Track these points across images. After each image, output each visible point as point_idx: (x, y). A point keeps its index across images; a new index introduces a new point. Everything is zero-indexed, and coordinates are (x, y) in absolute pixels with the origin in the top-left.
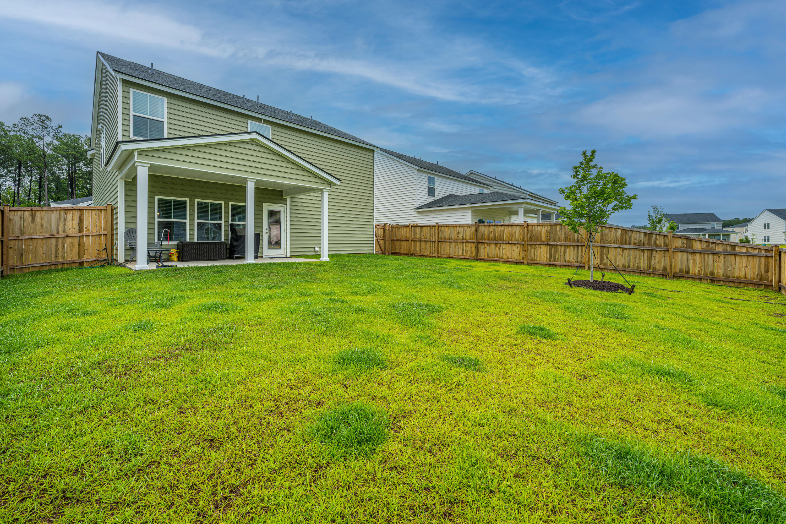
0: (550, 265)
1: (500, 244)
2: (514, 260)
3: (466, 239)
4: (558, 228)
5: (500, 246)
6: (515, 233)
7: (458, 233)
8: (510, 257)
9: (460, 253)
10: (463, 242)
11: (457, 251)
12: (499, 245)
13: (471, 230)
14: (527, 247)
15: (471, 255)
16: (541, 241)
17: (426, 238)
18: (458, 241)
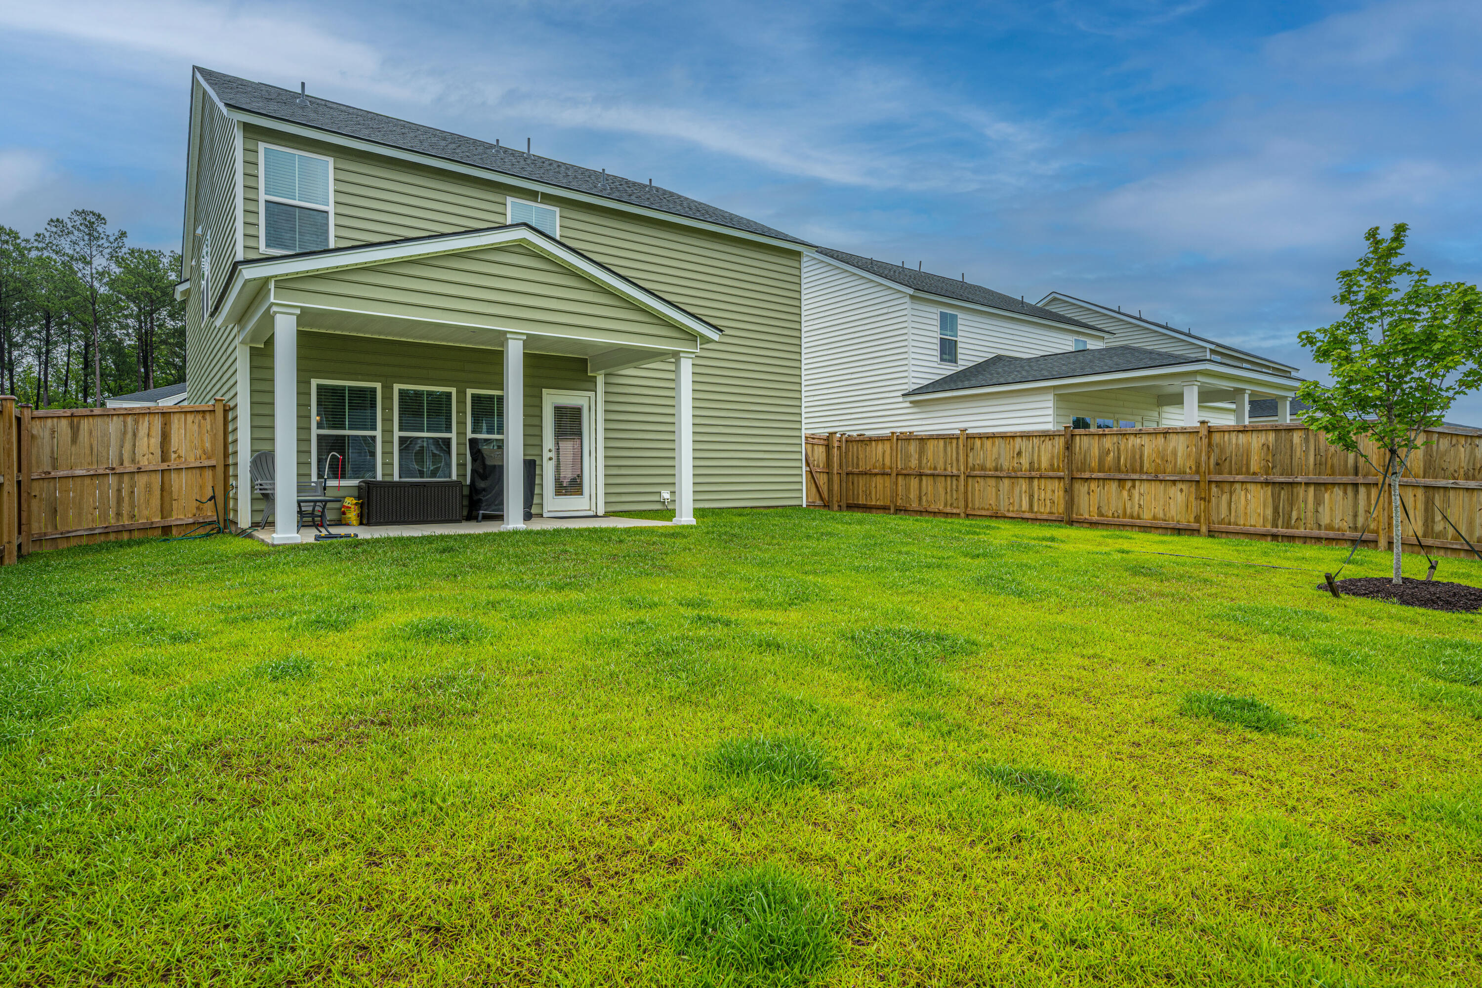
0: (1275, 537)
1: (1134, 480)
2: (1172, 524)
3: (1039, 469)
4: (1297, 437)
5: (1134, 487)
6: (1175, 453)
7: (1019, 454)
8: (1161, 515)
9: (1025, 506)
10: (1031, 478)
11: (1017, 499)
12: (1129, 484)
13: (1053, 446)
14: (1210, 490)
15: (1054, 510)
16: (1248, 472)
17: (935, 469)
18: (1019, 474)
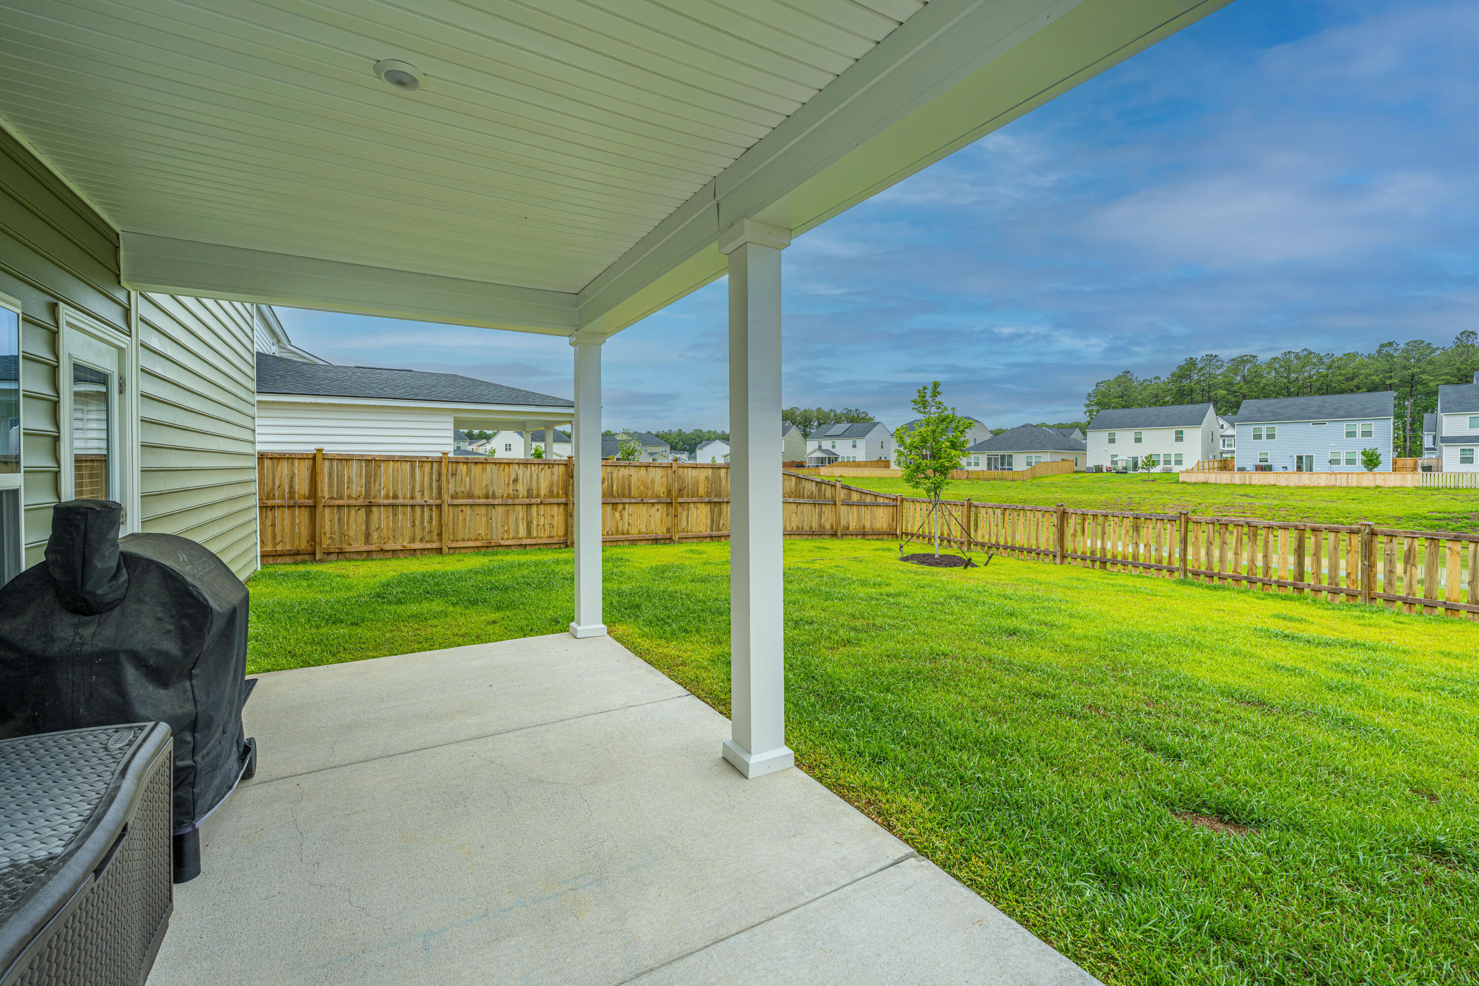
1: (624, 504)
2: (653, 536)
3: (538, 496)
4: (723, 472)
5: (624, 509)
6: (653, 482)
7: (516, 481)
8: (644, 530)
9: (522, 532)
10: (530, 505)
11: (512, 526)
12: (620, 507)
13: (552, 474)
15: (554, 533)
16: (698, 496)
17: (395, 497)
18: (517, 501)
